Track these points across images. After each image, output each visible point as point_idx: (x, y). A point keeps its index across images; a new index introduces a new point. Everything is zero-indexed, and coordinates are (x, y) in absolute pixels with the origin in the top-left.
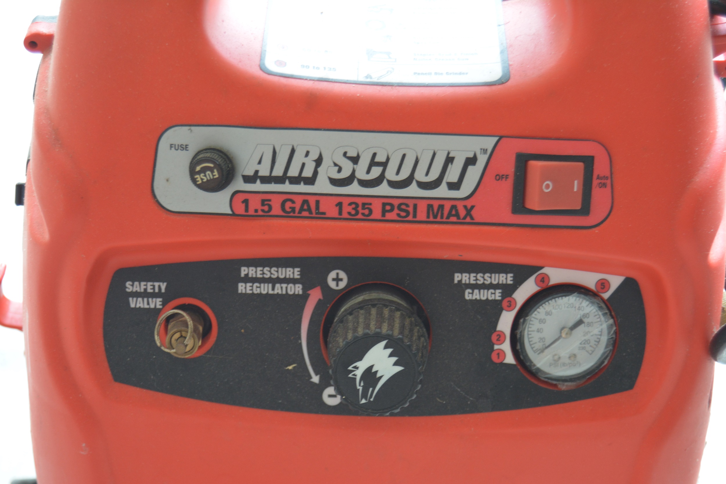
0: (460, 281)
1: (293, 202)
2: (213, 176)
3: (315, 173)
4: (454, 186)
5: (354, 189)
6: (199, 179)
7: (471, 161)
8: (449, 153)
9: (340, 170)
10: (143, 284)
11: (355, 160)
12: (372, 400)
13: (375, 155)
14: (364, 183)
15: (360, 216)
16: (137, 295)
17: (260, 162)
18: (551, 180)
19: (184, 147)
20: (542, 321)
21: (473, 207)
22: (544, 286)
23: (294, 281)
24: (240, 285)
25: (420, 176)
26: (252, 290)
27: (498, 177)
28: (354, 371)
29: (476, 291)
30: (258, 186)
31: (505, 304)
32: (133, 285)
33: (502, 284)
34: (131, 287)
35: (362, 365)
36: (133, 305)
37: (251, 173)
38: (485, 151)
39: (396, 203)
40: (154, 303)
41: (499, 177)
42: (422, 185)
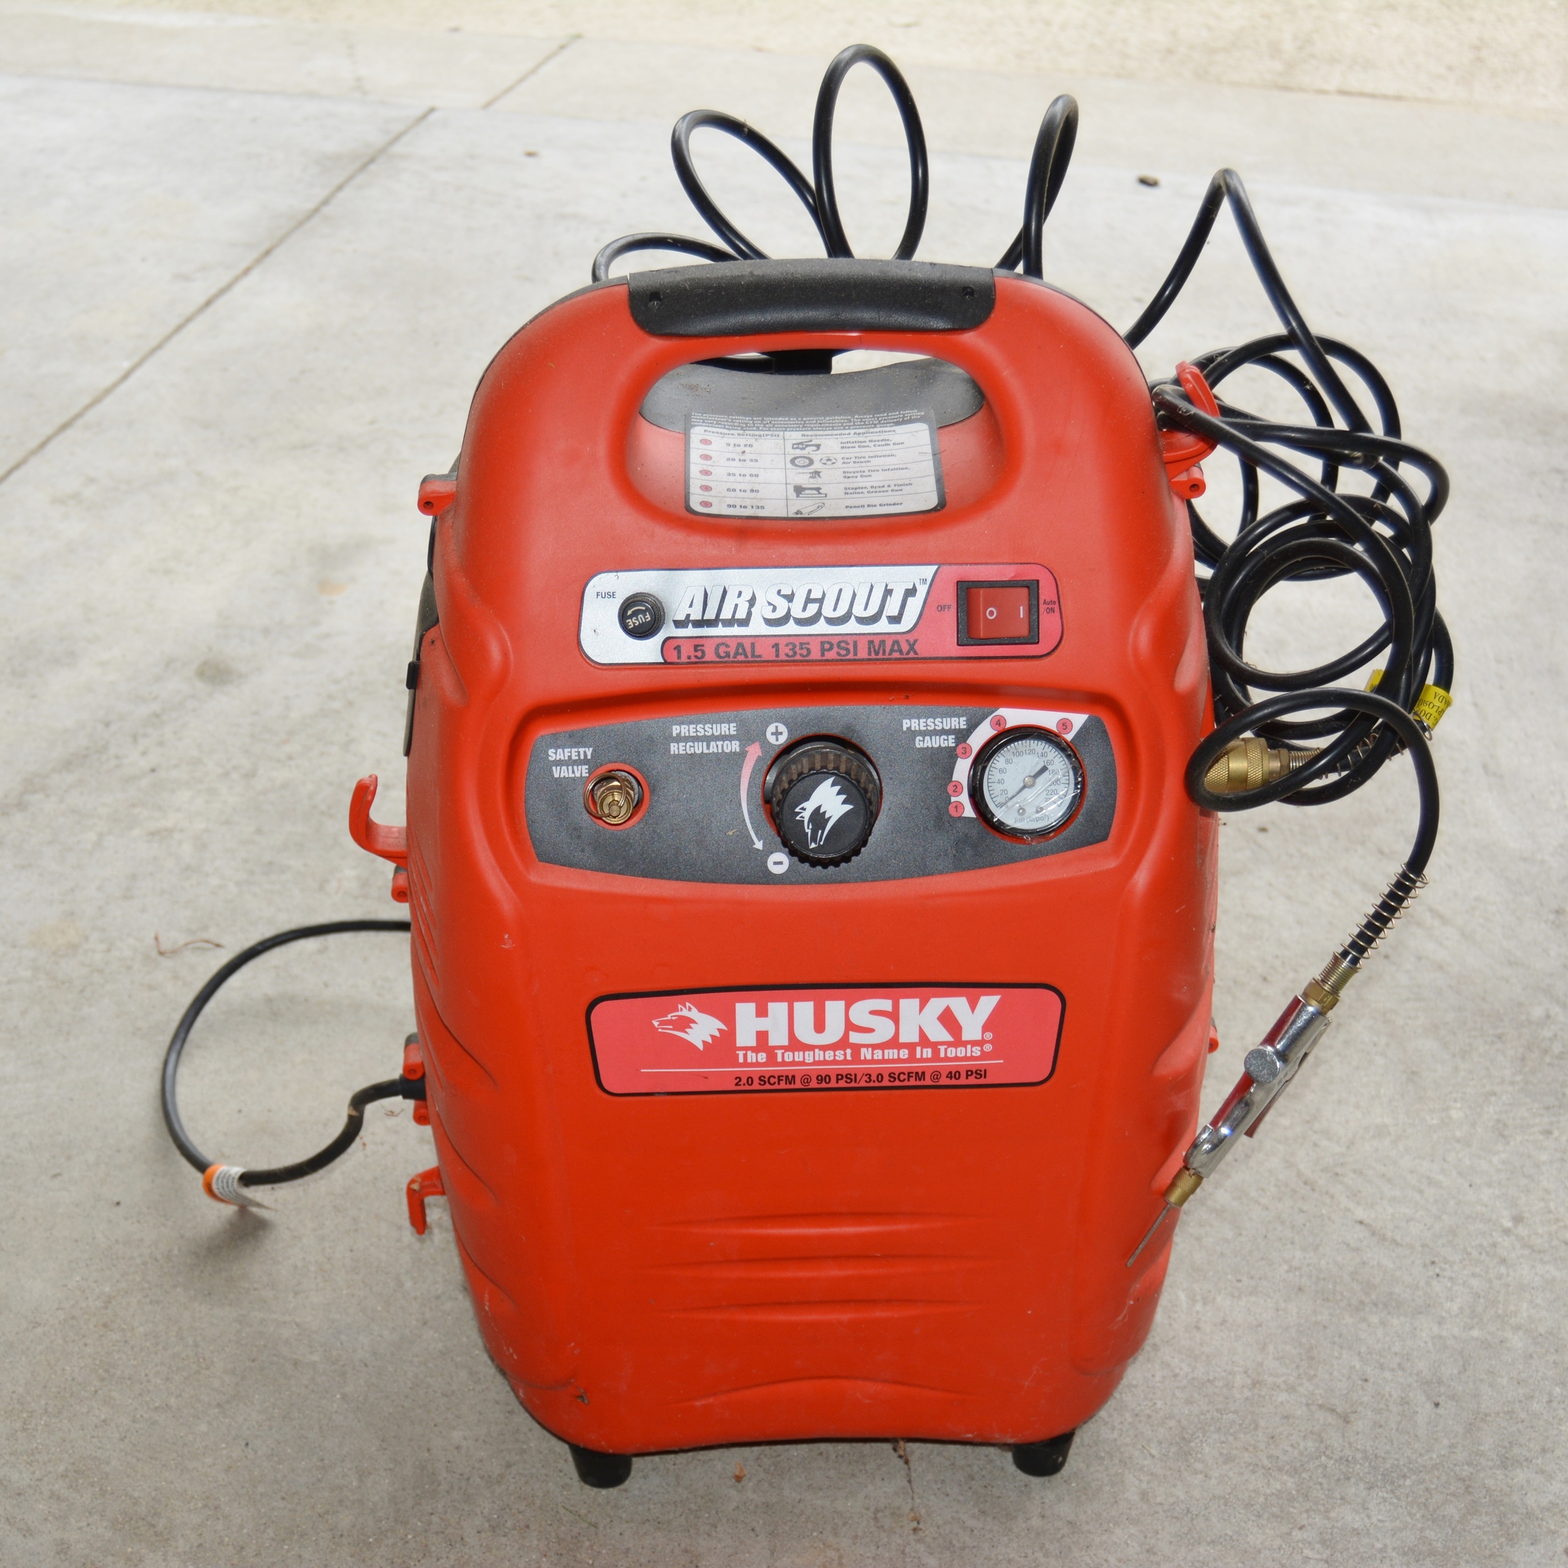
0: (909, 729)
1: (727, 646)
2: (645, 619)
3: (749, 614)
4: (896, 619)
5: (791, 628)
6: (631, 623)
7: (911, 592)
8: (887, 586)
9: (774, 609)
10: (566, 750)
11: (790, 598)
12: (822, 843)
13: (810, 591)
14: (800, 622)
15: (798, 657)
16: (559, 763)
17: (691, 606)
18: (994, 607)
19: (612, 595)
20: (1001, 771)
21: (916, 641)
22: (1001, 729)
23: (730, 738)
24: (672, 745)
25: (858, 611)
26: (685, 750)
27: (940, 608)
28: (801, 813)
29: (928, 738)
30: (690, 631)
31: (959, 750)
32: (556, 753)
33: (955, 729)
34: (554, 755)
35: (809, 806)
36: (556, 775)
37: (682, 617)
38: (924, 581)
39: (835, 641)
40: (580, 772)
41: (942, 608)
42: (861, 621)
